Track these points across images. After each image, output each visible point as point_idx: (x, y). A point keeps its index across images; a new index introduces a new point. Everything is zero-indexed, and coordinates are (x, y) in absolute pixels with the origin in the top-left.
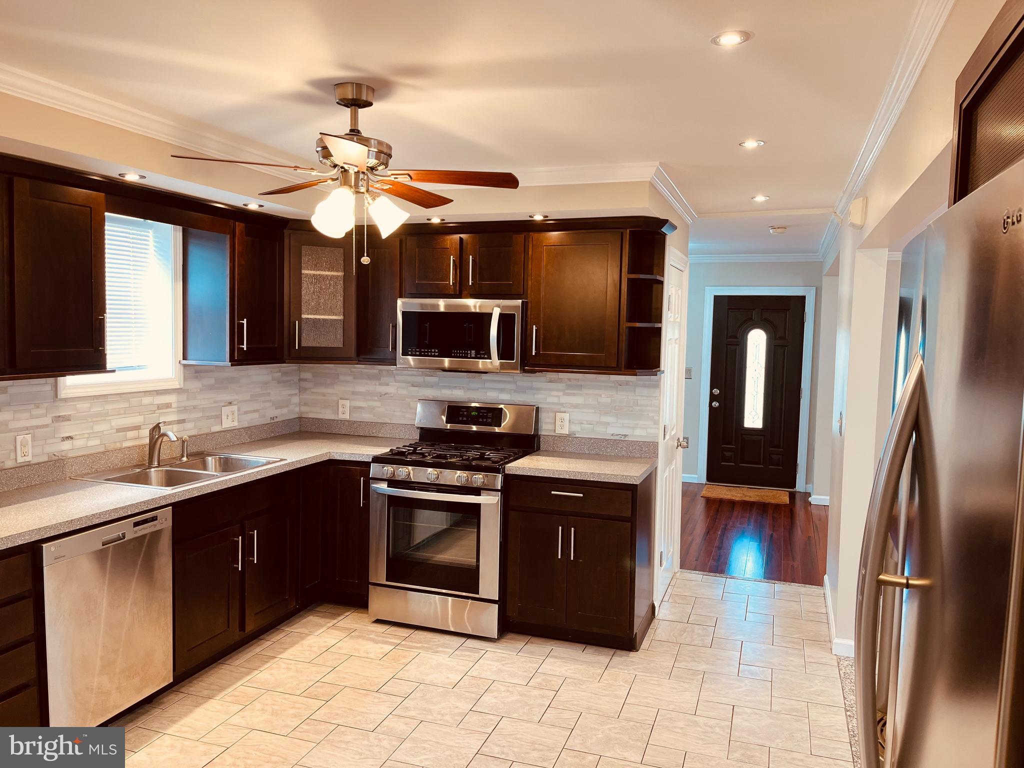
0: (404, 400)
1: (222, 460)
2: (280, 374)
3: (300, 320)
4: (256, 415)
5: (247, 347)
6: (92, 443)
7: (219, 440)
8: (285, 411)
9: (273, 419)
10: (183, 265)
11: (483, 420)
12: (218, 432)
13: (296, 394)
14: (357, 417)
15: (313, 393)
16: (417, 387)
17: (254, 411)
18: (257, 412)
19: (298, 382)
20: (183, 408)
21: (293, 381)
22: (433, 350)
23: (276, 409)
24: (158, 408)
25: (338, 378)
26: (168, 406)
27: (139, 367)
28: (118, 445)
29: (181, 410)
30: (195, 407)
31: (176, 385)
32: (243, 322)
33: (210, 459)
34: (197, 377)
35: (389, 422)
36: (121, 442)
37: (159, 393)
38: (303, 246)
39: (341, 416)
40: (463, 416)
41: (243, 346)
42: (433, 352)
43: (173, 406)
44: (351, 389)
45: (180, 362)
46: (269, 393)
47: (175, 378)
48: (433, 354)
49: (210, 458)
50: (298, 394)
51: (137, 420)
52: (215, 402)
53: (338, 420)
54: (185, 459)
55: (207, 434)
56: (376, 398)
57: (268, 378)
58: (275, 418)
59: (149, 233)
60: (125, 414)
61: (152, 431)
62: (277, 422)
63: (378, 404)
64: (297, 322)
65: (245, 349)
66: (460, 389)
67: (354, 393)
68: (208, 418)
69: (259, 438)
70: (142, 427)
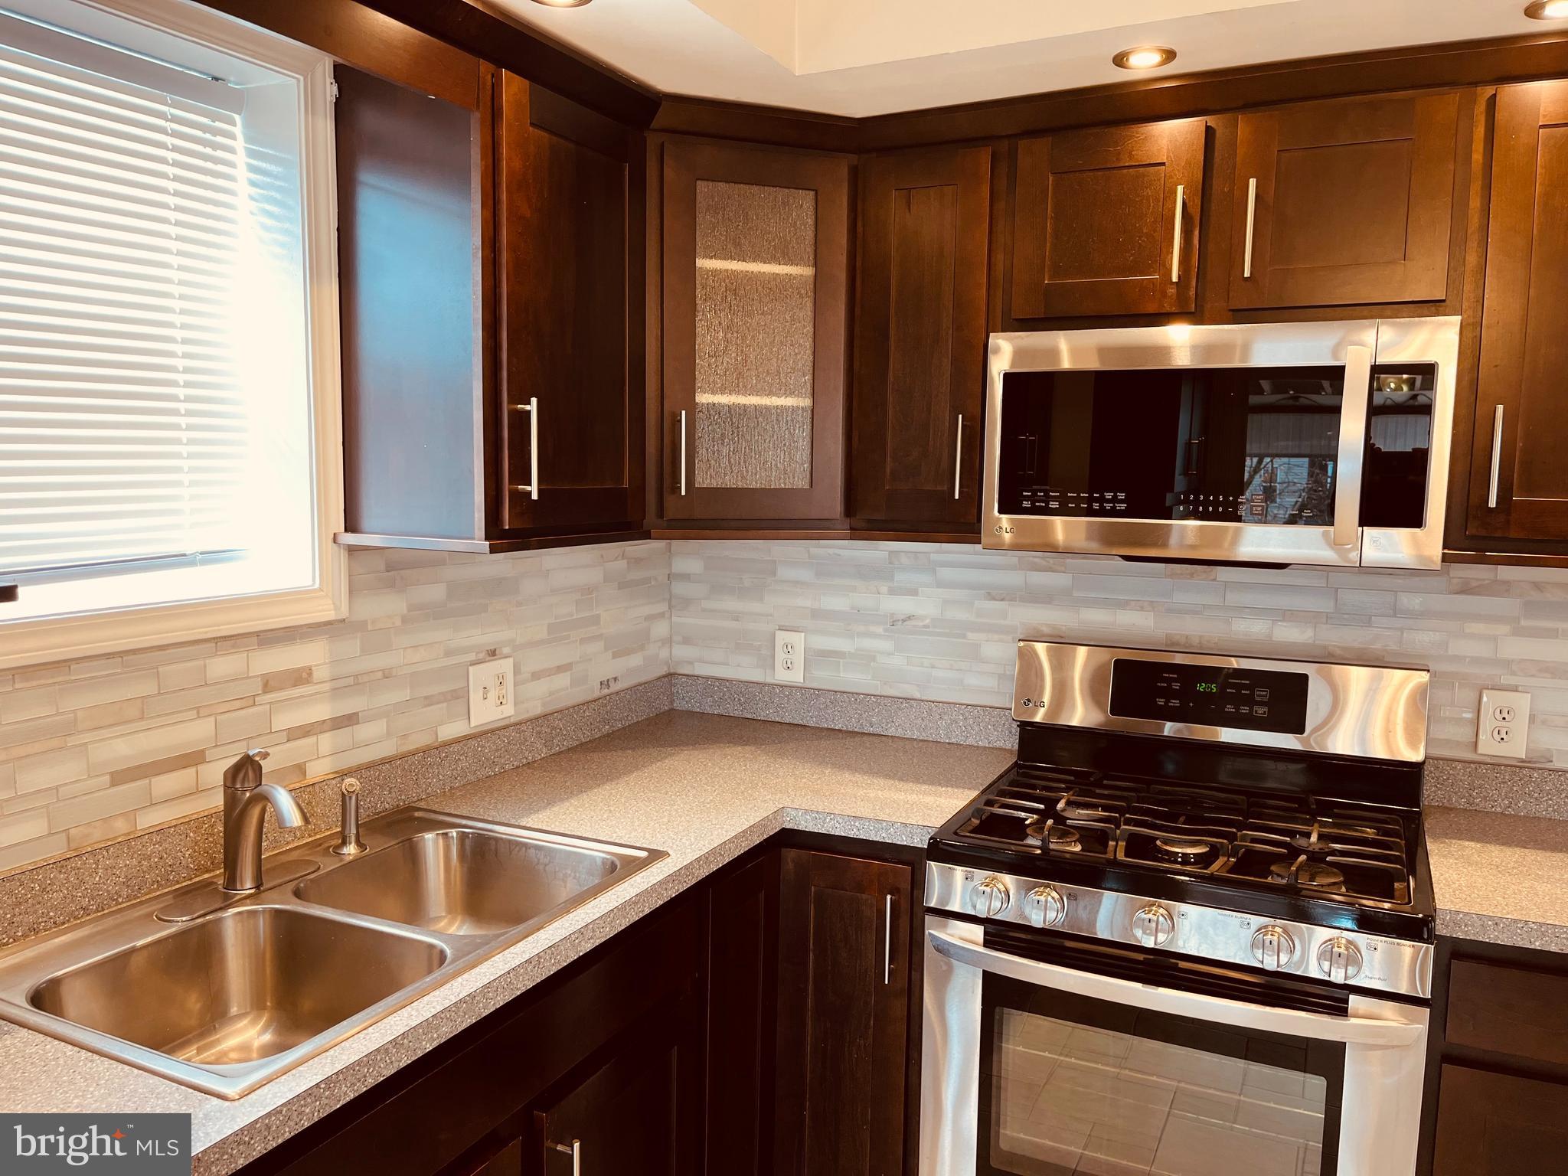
0: (964, 636)
1: (468, 842)
2: (625, 561)
3: (692, 407)
4: (562, 681)
5: (540, 491)
7: (463, 764)
8: (635, 660)
9: (608, 686)
10: (338, 229)
11: (1237, 709)
12: (456, 741)
13: (662, 615)
14: (825, 677)
15: (704, 610)
16: (1002, 600)
17: (560, 669)
18: (566, 671)
19: (666, 580)
20: (351, 681)
21: (656, 579)
22: (1109, 495)
23: (614, 658)
24: (267, 687)
25: (774, 574)
26: (301, 677)
27: (209, 557)
28: (121, 827)
29: (337, 690)
30: (387, 675)
31: (325, 611)
32: (528, 407)
33: (430, 840)
34: (391, 585)
35: (918, 695)
36: (131, 815)
37: (267, 638)
38: (698, 182)
39: (782, 676)
40: (1168, 694)
41: (528, 488)
42: (1109, 501)
43: (320, 674)
44: (808, 603)
45: (335, 541)
46: (598, 616)
47: (321, 590)
48: (1108, 506)
49: (429, 836)
50: (667, 615)
51: (195, 732)
52: (448, 653)
53: (773, 686)
54: (351, 850)
55: (425, 751)
56: (880, 630)
57: (594, 576)
58: (612, 684)
59: (234, 124)
60: (142, 718)
61: (229, 776)
62: (617, 693)
63: (886, 645)
64: (684, 412)
65: (535, 496)
66: (1142, 609)
67: (816, 614)
68: (429, 701)
69: (571, 743)
70: (209, 756)
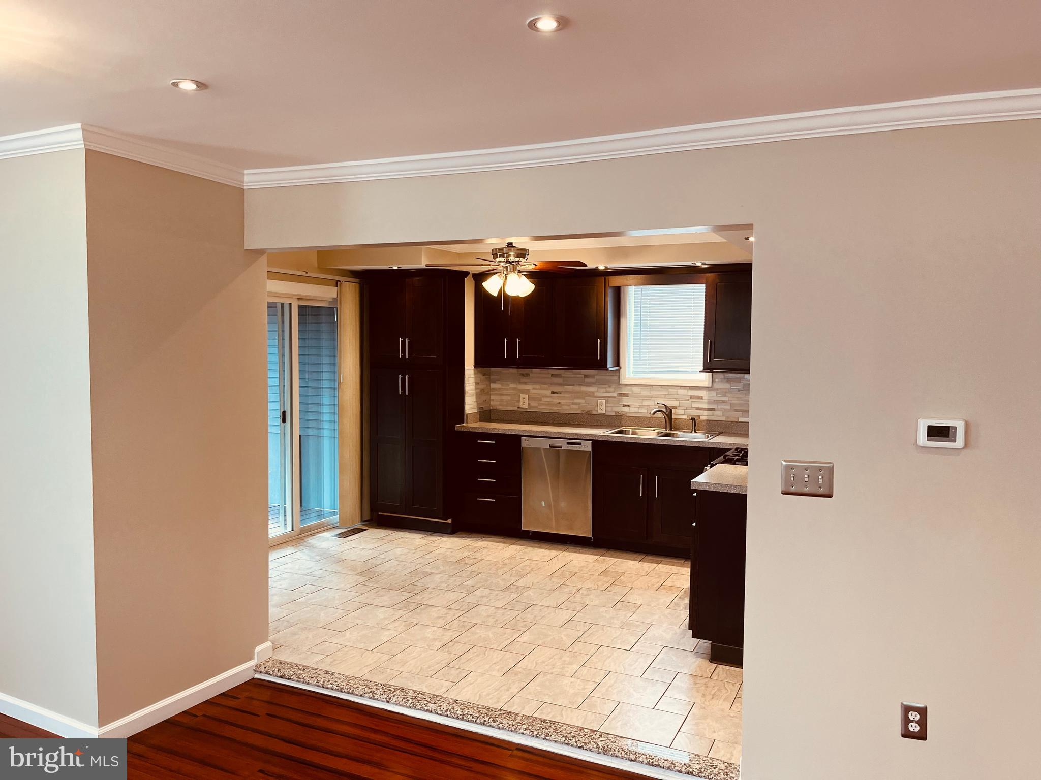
6: (641, 411)
20: (713, 401)
24: (691, 398)
26: (701, 398)
29: (709, 402)
30: (723, 402)
31: (706, 385)
37: (691, 388)
43: (704, 398)
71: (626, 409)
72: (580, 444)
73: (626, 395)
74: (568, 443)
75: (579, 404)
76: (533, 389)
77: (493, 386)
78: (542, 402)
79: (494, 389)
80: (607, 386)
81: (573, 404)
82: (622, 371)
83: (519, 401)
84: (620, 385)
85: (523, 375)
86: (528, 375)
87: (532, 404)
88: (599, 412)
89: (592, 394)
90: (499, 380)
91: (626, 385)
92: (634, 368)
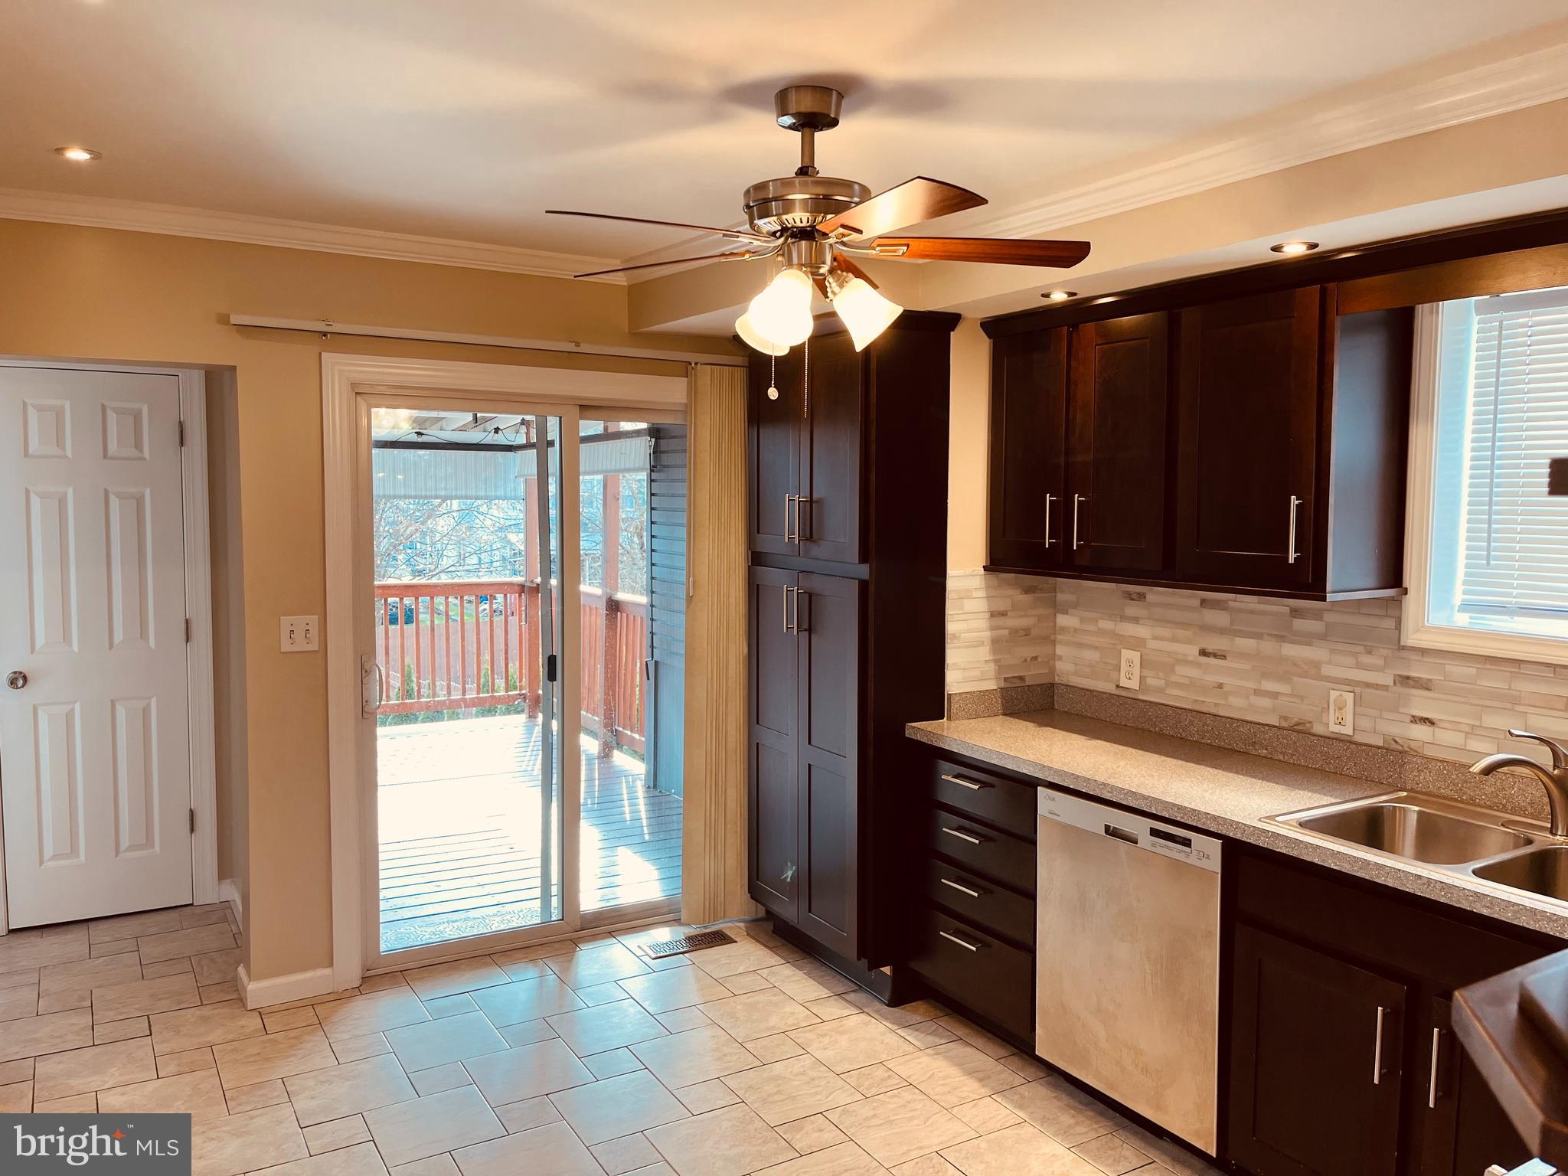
71: (1420, 732)
72: (1187, 843)
73: (1426, 685)
74: (1154, 832)
75: (1275, 695)
76: (1155, 638)
77: (1062, 620)
78: (1174, 678)
79: (1063, 629)
80: (1360, 649)
81: (1257, 692)
82: (1410, 602)
83: (1118, 668)
84: (1404, 648)
85: (1130, 596)
86: (1142, 597)
87: (1151, 681)
88: (1334, 728)
89: (1313, 669)
90: (1075, 606)
91: (1424, 652)
92: (1465, 593)
